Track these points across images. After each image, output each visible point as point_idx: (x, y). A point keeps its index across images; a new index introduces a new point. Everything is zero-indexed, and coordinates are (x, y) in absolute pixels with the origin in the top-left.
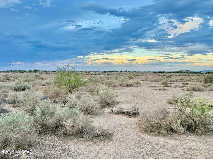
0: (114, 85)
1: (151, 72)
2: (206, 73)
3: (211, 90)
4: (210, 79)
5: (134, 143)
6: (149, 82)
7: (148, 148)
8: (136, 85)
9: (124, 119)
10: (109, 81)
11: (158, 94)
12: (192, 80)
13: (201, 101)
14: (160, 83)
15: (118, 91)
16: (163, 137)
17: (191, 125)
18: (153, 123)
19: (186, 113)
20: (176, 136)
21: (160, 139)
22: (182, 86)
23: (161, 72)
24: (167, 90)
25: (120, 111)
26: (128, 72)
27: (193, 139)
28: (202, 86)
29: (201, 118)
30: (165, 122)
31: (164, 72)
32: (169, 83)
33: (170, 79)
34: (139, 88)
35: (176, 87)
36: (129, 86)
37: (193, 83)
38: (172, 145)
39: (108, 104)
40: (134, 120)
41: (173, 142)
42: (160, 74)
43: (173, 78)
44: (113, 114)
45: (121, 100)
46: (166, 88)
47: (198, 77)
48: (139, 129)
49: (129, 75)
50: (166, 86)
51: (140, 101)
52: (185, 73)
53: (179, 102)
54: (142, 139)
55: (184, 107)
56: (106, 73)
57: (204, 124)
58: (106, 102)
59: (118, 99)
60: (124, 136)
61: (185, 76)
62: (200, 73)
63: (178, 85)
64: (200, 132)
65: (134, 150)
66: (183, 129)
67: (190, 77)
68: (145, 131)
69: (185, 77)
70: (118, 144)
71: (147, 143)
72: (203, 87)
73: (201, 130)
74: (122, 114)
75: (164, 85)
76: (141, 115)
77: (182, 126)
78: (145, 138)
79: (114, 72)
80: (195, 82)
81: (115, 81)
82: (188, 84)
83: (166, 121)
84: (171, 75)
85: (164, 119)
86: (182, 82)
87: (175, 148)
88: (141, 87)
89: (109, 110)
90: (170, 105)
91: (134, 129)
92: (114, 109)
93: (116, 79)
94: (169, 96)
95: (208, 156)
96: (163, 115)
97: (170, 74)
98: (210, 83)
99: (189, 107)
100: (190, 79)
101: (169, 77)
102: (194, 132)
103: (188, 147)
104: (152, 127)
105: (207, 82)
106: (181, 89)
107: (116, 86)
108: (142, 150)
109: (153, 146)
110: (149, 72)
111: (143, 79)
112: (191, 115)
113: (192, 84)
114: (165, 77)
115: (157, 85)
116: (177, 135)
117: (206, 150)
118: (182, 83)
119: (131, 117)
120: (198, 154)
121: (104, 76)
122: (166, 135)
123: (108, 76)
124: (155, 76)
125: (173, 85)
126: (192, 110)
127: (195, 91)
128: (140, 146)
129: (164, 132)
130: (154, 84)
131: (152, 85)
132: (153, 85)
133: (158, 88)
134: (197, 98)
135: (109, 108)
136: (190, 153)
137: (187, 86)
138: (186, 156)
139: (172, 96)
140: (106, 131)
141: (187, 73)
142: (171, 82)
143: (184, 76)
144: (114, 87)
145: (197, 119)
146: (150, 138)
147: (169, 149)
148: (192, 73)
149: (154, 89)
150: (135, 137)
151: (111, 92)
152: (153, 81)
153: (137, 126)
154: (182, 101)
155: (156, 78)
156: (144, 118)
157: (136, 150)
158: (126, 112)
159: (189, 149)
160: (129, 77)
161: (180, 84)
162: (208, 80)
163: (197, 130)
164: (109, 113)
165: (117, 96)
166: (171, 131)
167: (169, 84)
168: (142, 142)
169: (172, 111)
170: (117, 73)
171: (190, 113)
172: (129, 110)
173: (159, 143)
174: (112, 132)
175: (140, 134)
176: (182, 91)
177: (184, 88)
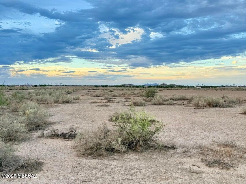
0: (46, 102)
1: (92, 86)
2: (148, 87)
3: (152, 105)
5: (69, 170)
6: (90, 97)
7: (85, 173)
8: (74, 101)
9: (58, 143)
10: (41, 97)
11: (99, 111)
12: (135, 94)
13: (141, 117)
14: (103, 98)
15: (51, 109)
16: (102, 159)
17: (132, 143)
18: (91, 144)
19: (127, 129)
20: (117, 156)
21: (100, 161)
22: (125, 101)
23: (103, 86)
24: (109, 106)
25: (54, 133)
26: (66, 86)
27: (134, 157)
28: (144, 100)
29: (141, 134)
30: (105, 142)
31: (106, 86)
32: (111, 98)
33: (113, 94)
34: (78, 104)
35: (119, 102)
36: (66, 103)
37: (135, 98)
38: (112, 166)
39: (38, 126)
40: (70, 143)
41: (114, 163)
42: (103, 89)
43: (116, 93)
44: (44, 138)
45: (55, 120)
46: (109, 104)
47: (141, 91)
48: (76, 153)
49: (66, 90)
50: (109, 102)
51: (80, 120)
52: (128, 87)
53: (120, 118)
54: (79, 164)
55: (124, 124)
56: (37, 87)
57: (144, 140)
58: (35, 123)
59: (52, 119)
60: (57, 163)
61: (128, 90)
62: (143, 86)
63: (121, 100)
64: (141, 149)
65: (69, 179)
66: (124, 147)
67: (133, 91)
68: (84, 154)
69: (128, 91)
70: (49, 174)
71: (85, 168)
72: (144, 102)
73: (142, 146)
74: (56, 137)
75: (106, 101)
76: (78, 136)
77: (123, 145)
78: (83, 162)
79: (48, 86)
80: (137, 96)
81: (48, 97)
82: (130, 98)
83: (107, 141)
84: (114, 90)
85: (104, 138)
86: (125, 96)
87: (115, 170)
88: (81, 103)
89: (39, 133)
90: (111, 122)
91: (70, 153)
92: (45, 132)
93: (50, 94)
94: (112, 112)
95: (148, 174)
96: (103, 134)
97: (112, 88)
98: (151, 98)
99: (130, 123)
100: (132, 93)
101: (112, 92)
102: (135, 149)
103: (129, 167)
104: (91, 149)
105: (148, 96)
106: (124, 104)
107: (50, 104)
108: (78, 177)
109: (92, 171)
110: (90, 86)
111: (83, 94)
112: (131, 131)
113: (134, 99)
114: (107, 91)
115: (98, 101)
116: (118, 155)
117: (146, 167)
118: (124, 97)
119: (67, 140)
120: (139, 173)
121: (33, 90)
122: (106, 156)
123: (38, 91)
124: (97, 91)
125: (116, 100)
126: (133, 127)
127: (138, 106)
128: (76, 172)
129: (104, 152)
130: (96, 99)
131: (93, 101)
132: (95, 101)
133: (100, 104)
134: (137, 113)
135: (39, 131)
136: (130, 173)
137: (130, 101)
138: (126, 177)
139: (114, 112)
140: (34, 160)
141: (130, 87)
142: (113, 97)
144: (47, 105)
145: (137, 136)
146: (88, 162)
147: (109, 172)
148: (135, 87)
149: (95, 105)
150: (70, 163)
151: (43, 110)
152: (94, 96)
153: (73, 150)
154: (123, 117)
155: (98, 93)
156: (82, 140)
157: (71, 178)
158: (61, 134)
159: (130, 169)
160: (66, 92)
161: (122, 99)
162: (150, 94)
163: (138, 147)
164: (38, 137)
165: (50, 116)
166: (111, 151)
167: (112, 100)
168: (79, 168)
169: (113, 128)
170: (51, 87)
171: (130, 129)
172: (65, 132)
173: (99, 166)
174: (42, 161)
175: (76, 159)
176: (124, 106)
177: (127, 103)
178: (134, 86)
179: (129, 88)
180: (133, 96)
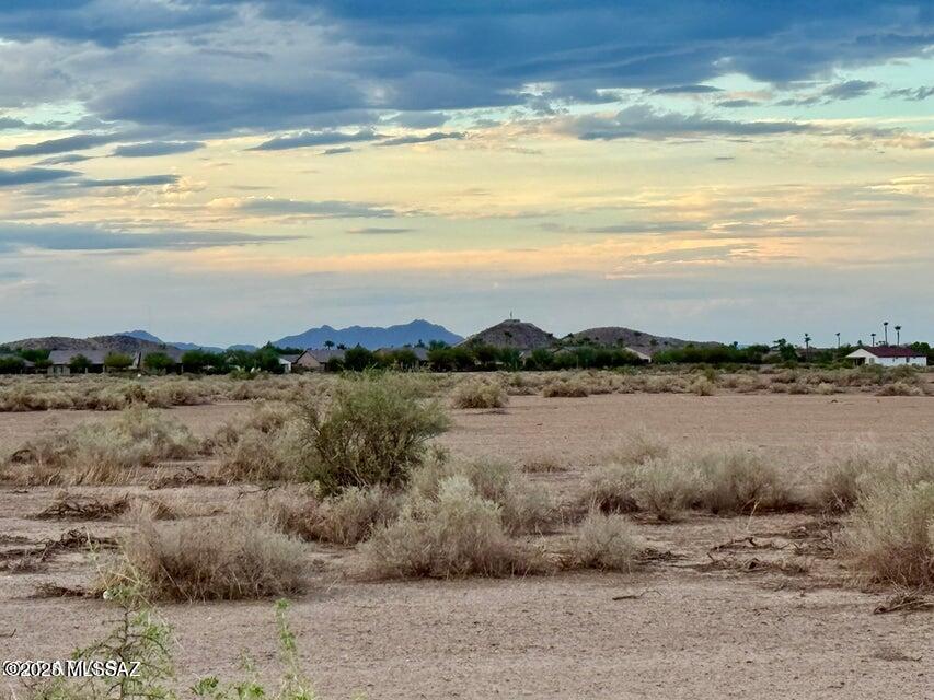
2: (332, 367)
3: (387, 576)
4: (373, 439)
12: (177, 453)
22: (54, 548)
28: (289, 523)
37: (177, 497)
47: (242, 415)
52: (96, 369)
61: (93, 406)
62: (268, 361)
67: (152, 417)
69: (91, 418)
72: (294, 548)
80: (201, 480)
82: (121, 507)
86: (57, 481)
98: (376, 493)
100: (147, 445)
105: (337, 477)
106: (41, 579)
113: (164, 514)
118: (48, 497)
127: (211, 597)
137: (110, 545)
141: (119, 368)
143: (78, 405)
148: (172, 369)
162: (355, 445)
176: (45, 606)
177: (73, 571)
178: (164, 361)
179: (110, 388)
180: (159, 473)
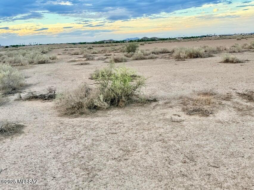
0: (20, 63)
1: (69, 43)
2: (129, 42)
3: (134, 60)
4: (132, 48)
5: (52, 131)
6: (67, 56)
7: (69, 132)
8: (51, 61)
9: (38, 105)
10: (13, 58)
11: (79, 70)
12: (116, 50)
13: (122, 72)
14: (81, 56)
15: (27, 70)
16: (86, 117)
17: (115, 99)
18: (73, 104)
19: (108, 86)
20: (99, 113)
21: (83, 119)
22: (105, 58)
23: (81, 43)
24: (89, 64)
25: (31, 95)
26: (40, 45)
27: (117, 113)
28: (125, 56)
29: (123, 90)
30: (87, 100)
31: (85, 43)
32: (90, 56)
33: (92, 51)
34: (55, 64)
35: (99, 59)
36: (42, 63)
37: (116, 54)
38: (96, 123)
39: (14, 90)
40: (50, 104)
41: (97, 120)
42: (81, 46)
43: (96, 50)
44: (22, 101)
45: (32, 82)
46: (88, 62)
47: (121, 46)
48: (58, 113)
49: (41, 49)
50: (88, 59)
51: (58, 81)
52: (108, 43)
53: (100, 75)
54: (62, 123)
55: (106, 81)
56: (9, 48)
57: (126, 95)
58: (10, 87)
59: (28, 81)
60: (38, 125)
61: (108, 46)
62: (123, 42)
63: (101, 57)
64: (123, 104)
65: (52, 139)
66: (106, 104)
67: (113, 47)
68: (65, 114)
69: (108, 47)
70: (31, 135)
71: (68, 127)
72: (126, 58)
73: (124, 102)
74: (34, 99)
75: (86, 59)
76: (58, 97)
77: (105, 101)
78: (65, 122)
79: (20, 46)
80: (118, 52)
81: (21, 58)
82: (111, 55)
83: (88, 99)
84: (93, 47)
85: (86, 96)
86: (105, 53)
87: (99, 126)
88: (58, 63)
89: (16, 96)
90: (92, 80)
91: (52, 114)
92: (22, 95)
93: (24, 55)
94: (92, 70)
95: (131, 127)
96: (84, 93)
97: (91, 45)
98: (133, 53)
99: (111, 79)
100: (113, 49)
101: (91, 49)
102: (117, 105)
103: (112, 122)
104: (73, 108)
105: (129, 52)
106: (105, 61)
107: (25, 65)
108: (62, 136)
109: (75, 129)
110: (67, 44)
111: (60, 53)
112: (113, 88)
113: (114, 55)
114: (86, 49)
115: (77, 59)
116: (101, 111)
117: (129, 121)
118: (105, 54)
119: (47, 101)
120: (122, 127)
121: (5, 52)
122: (89, 114)
123: (11, 52)
124: (75, 48)
125: (96, 58)
126: (114, 83)
127: (119, 62)
128: (59, 132)
129: (87, 110)
130: (74, 58)
131: (71, 60)
132: (73, 59)
133: (79, 63)
134: (117, 69)
135: (15, 94)
136: (114, 127)
137: (110, 58)
138: (110, 131)
139: (94, 70)
140: (12, 123)
141: (110, 43)
142: (93, 55)
143: (107, 46)
144: (22, 66)
145: (119, 92)
146: (71, 121)
147: (92, 129)
148: (115, 43)
149: (75, 64)
150: (52, 123)
151: (17, 72)
152: (72, 55)
153: (55, 111)
154: (103, 74)
155: (76, 51)
156: (63, 100)
157: (54, 137)
158: (40, 96)
159: (114, 124)
160: (41, 52)
161: (102, 56)
163: (120, 103)
164: (16, 100)
165: (26, 78)
166: (94, 108)
167: (91, 57)
168: (62, 127)
169: (94, 86)
170: (24, 47)
171: (112, 86)
172: (44, 93)
173: (82, 124)
174: (22, 124)
175: (58, 119)
176: (105, 63)
177: (108, 60)
178: (114, 42)
179: (109, 44)
180: (114, 52)
